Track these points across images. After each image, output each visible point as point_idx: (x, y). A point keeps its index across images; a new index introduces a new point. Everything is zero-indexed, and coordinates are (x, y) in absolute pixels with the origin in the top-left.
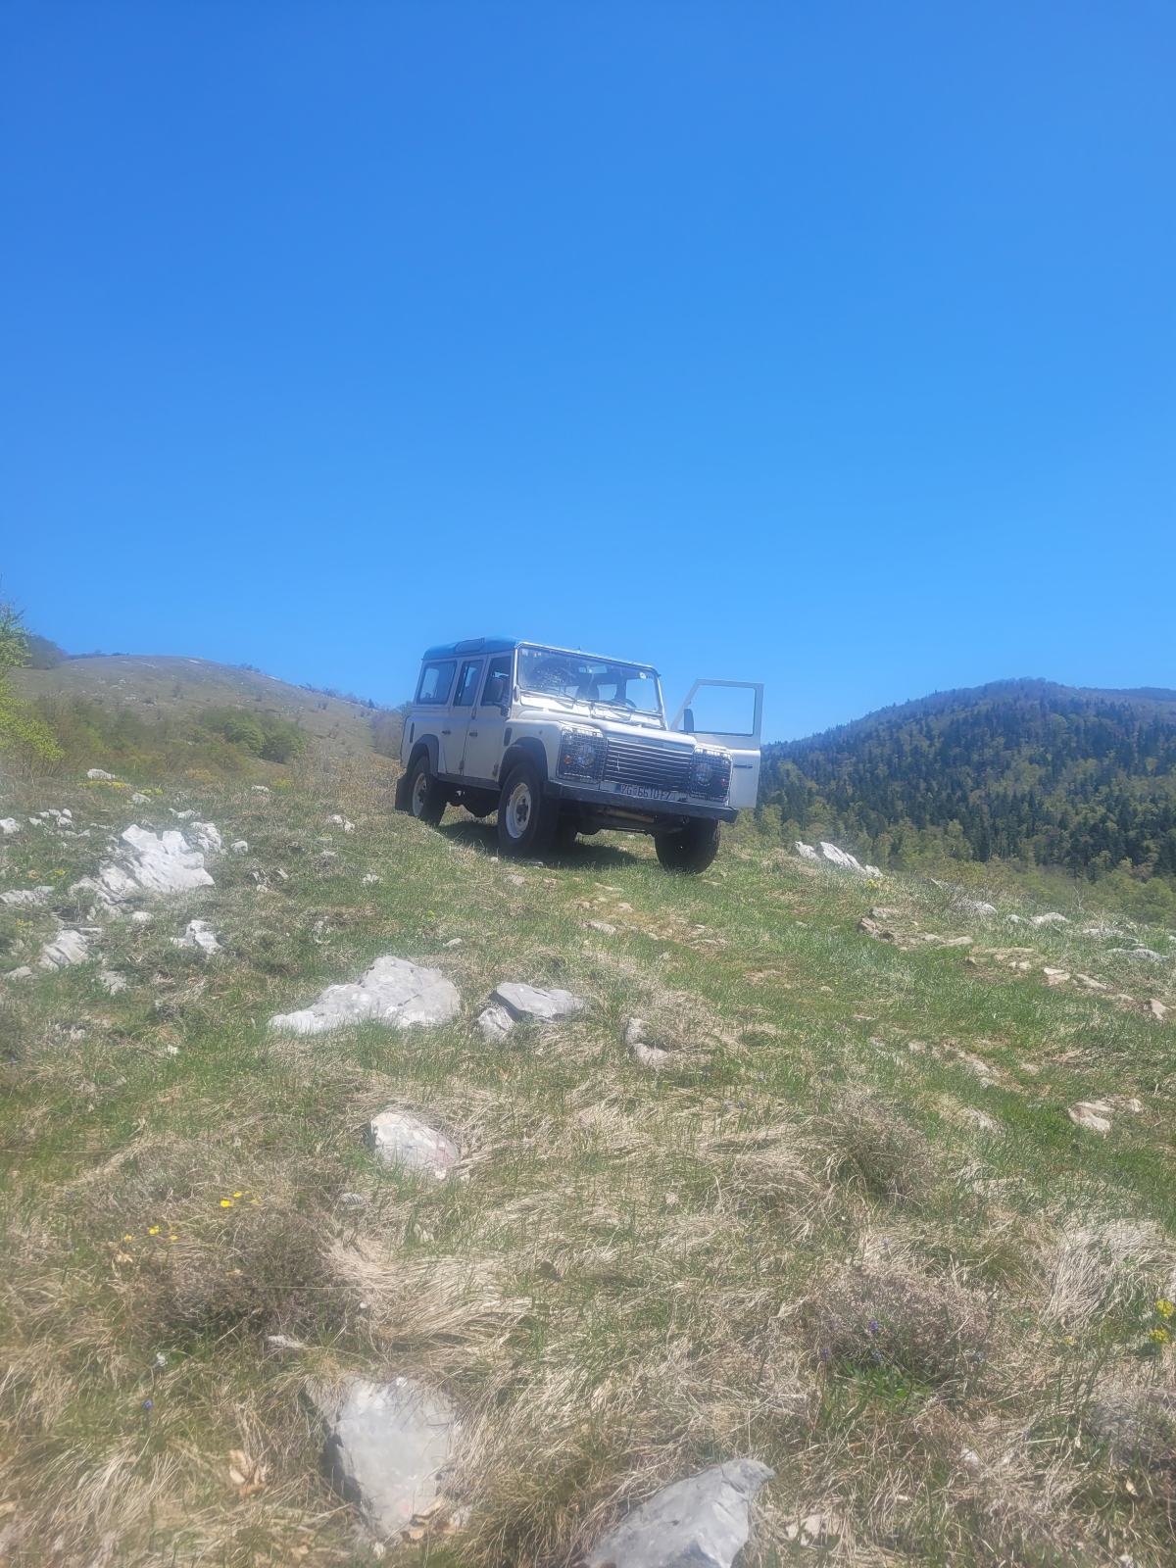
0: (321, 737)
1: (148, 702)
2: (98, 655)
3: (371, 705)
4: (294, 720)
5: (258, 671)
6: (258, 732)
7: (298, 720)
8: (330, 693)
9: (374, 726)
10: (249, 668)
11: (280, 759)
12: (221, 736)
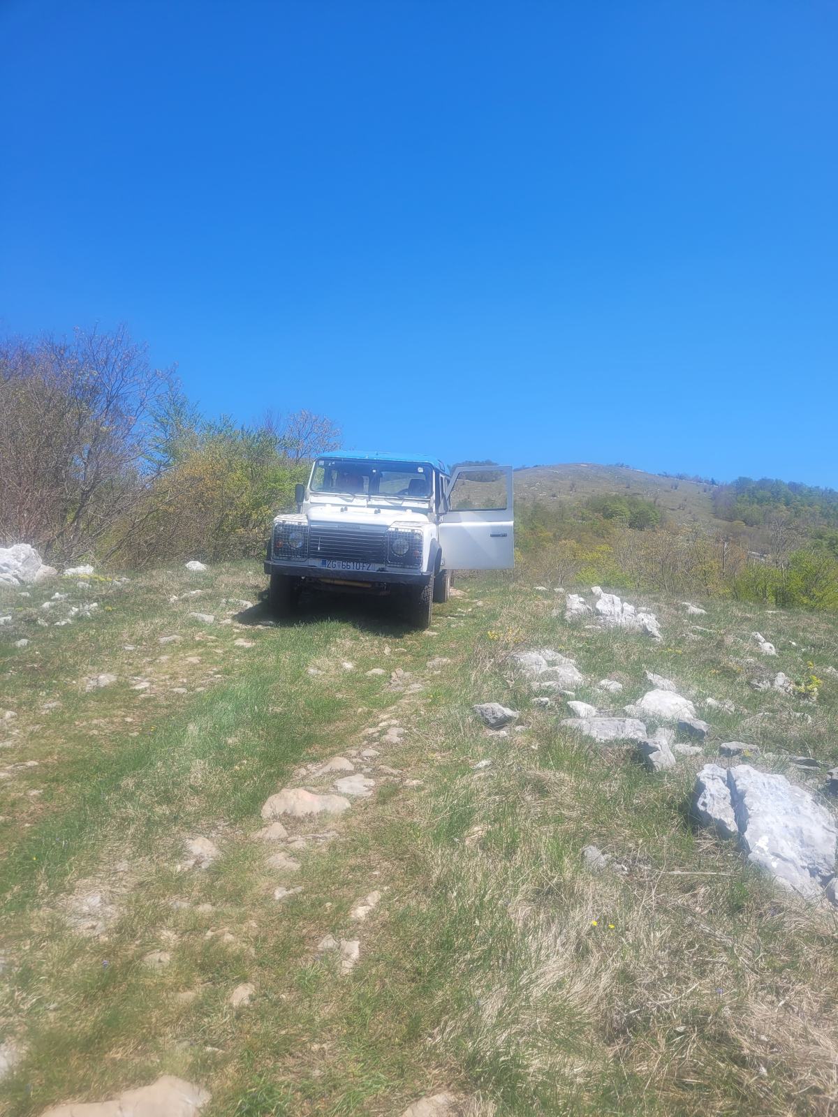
0: (673, 510)
1: (554, 496)
2: (524, 468)
3: (713, 482)
4: (652, 499)
5: (628, 467)
6: (626, 509)
7: (656, 499)
8: (681, 477)
9: (714, 498)
10: (622, 466)
11: (641, 528)
12: (600, 515)
